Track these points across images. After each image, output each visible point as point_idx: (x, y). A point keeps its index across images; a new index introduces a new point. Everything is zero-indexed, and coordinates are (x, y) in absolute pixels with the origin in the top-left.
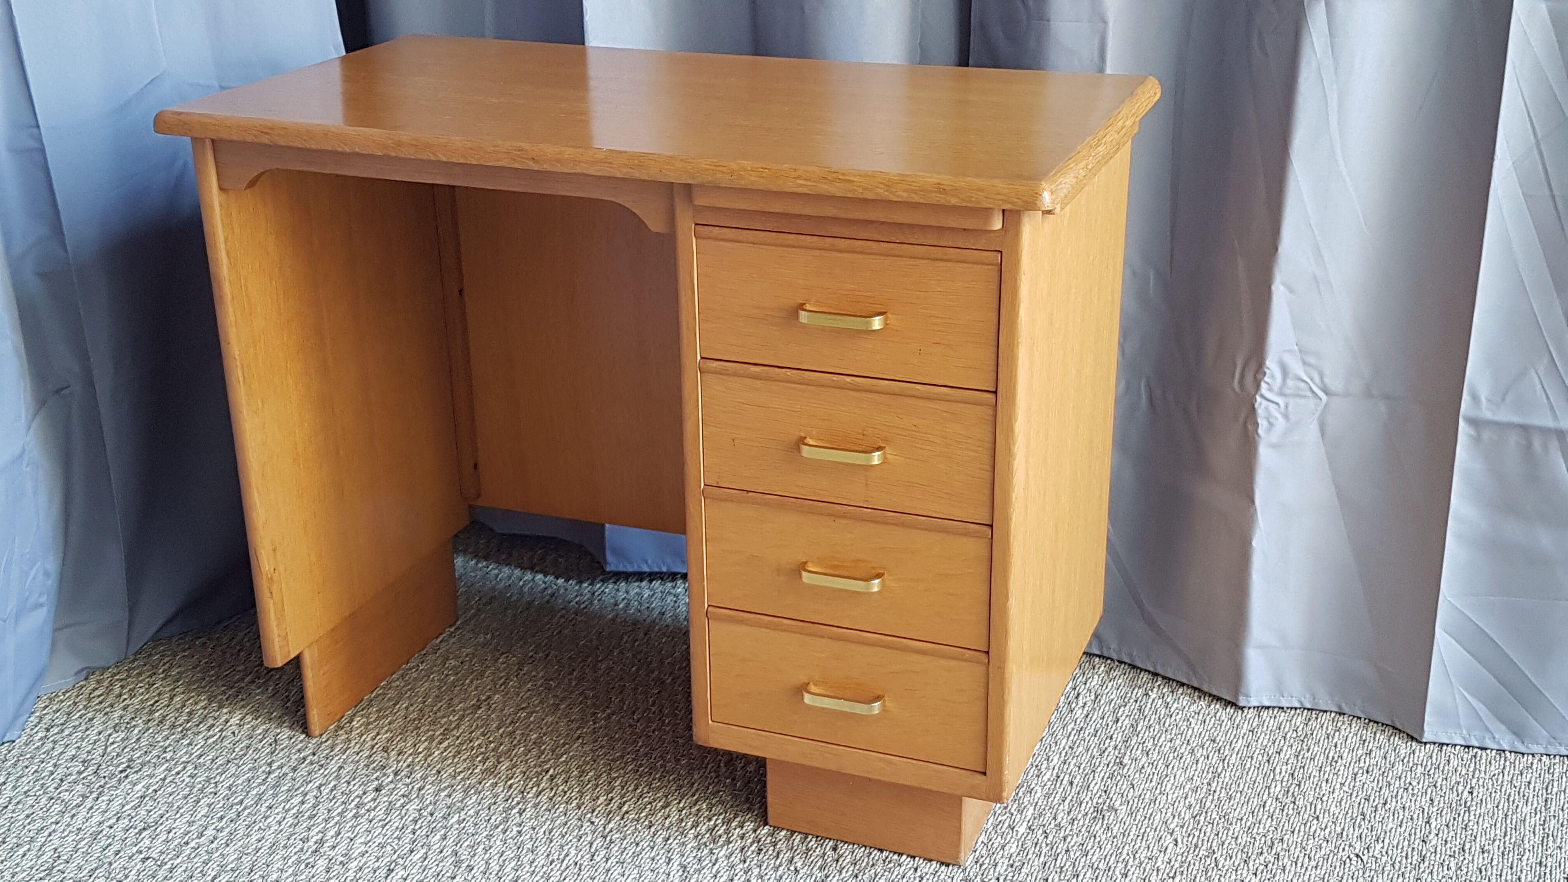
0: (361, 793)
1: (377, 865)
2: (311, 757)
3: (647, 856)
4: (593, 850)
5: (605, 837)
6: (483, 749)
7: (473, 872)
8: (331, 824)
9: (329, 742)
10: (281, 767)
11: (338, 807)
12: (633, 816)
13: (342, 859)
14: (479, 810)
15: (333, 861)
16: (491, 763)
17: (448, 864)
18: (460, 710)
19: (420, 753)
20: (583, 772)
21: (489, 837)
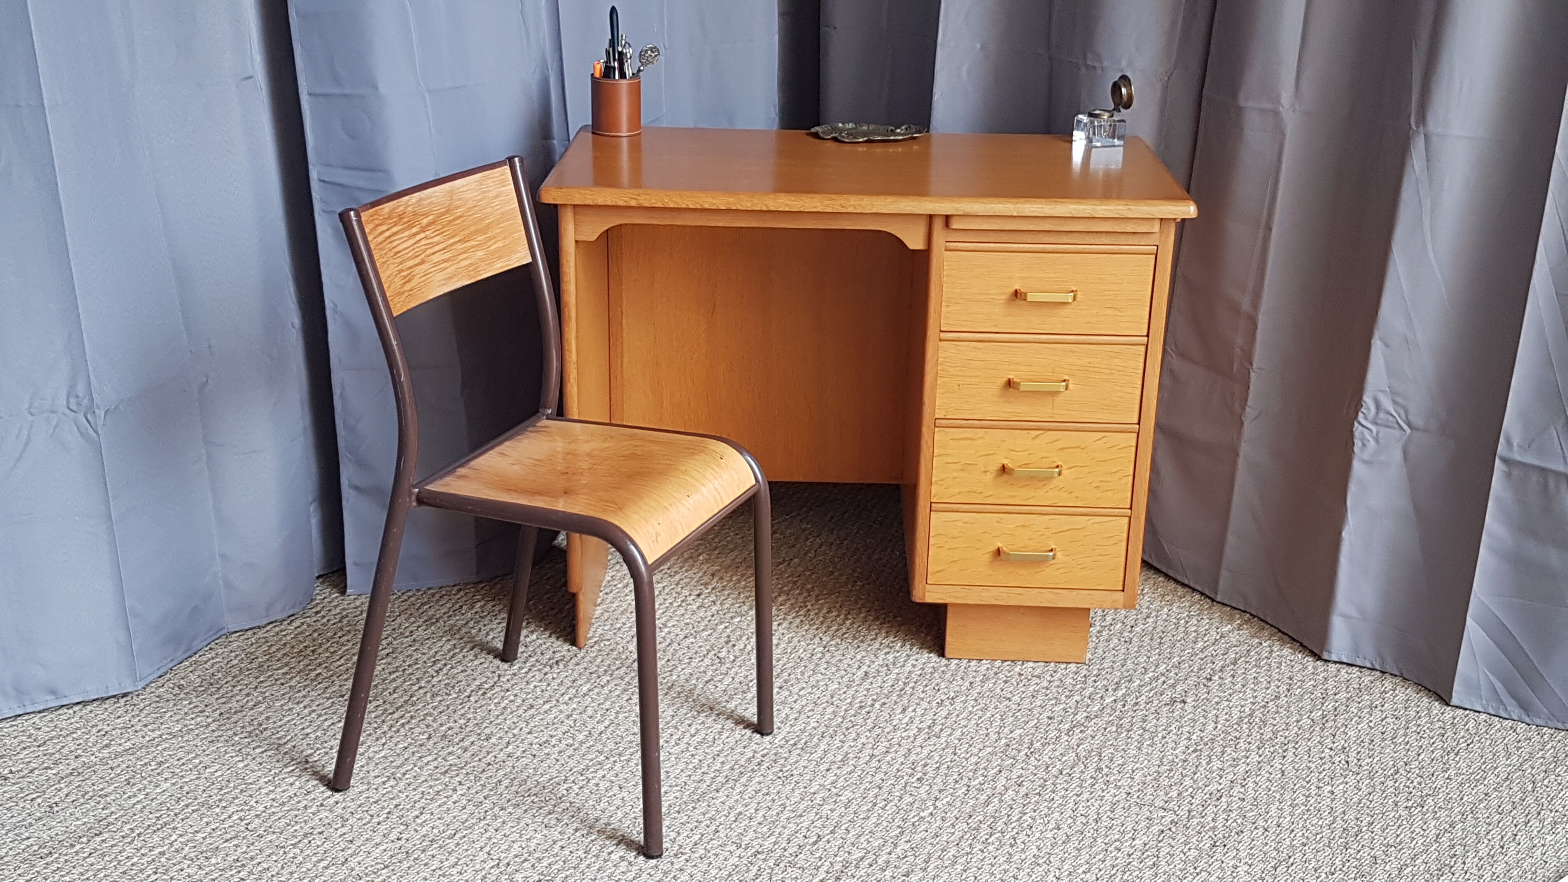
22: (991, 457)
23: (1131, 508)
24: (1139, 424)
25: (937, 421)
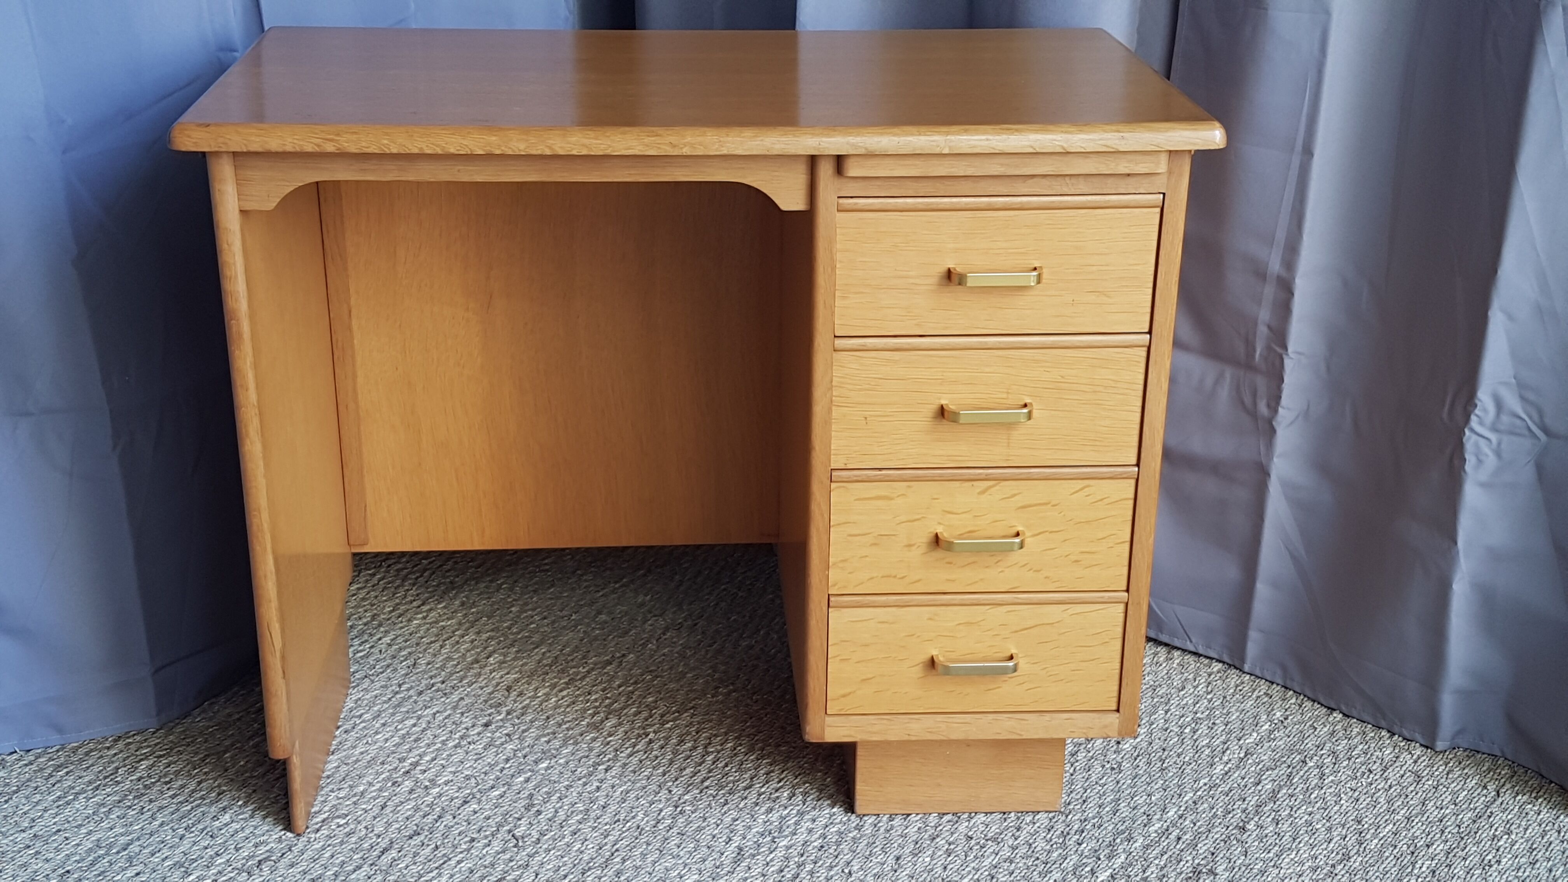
0: (470, 725)
1: (457, 794)
2: (439, 685)
3: (709, 833)
4: (660, 818)
5: (676, 807)
6: (597, 704)
7: (539, 817)
8: (431, 750)
9: (461, 673)
10: (408, 690)
11: (444, 735)
12: (712, 792)
13: (428, 784)
14: (571, 760)
15: (419, 784)
16: (599, 718)
17: (520, 806)
18: (592, 663)
19: (539, 697)
20: (682, 741)
21: (567, 788)
22: (915, 523)
23: (1127, 591)
24: (1138, 465)
25: (834, 474)
